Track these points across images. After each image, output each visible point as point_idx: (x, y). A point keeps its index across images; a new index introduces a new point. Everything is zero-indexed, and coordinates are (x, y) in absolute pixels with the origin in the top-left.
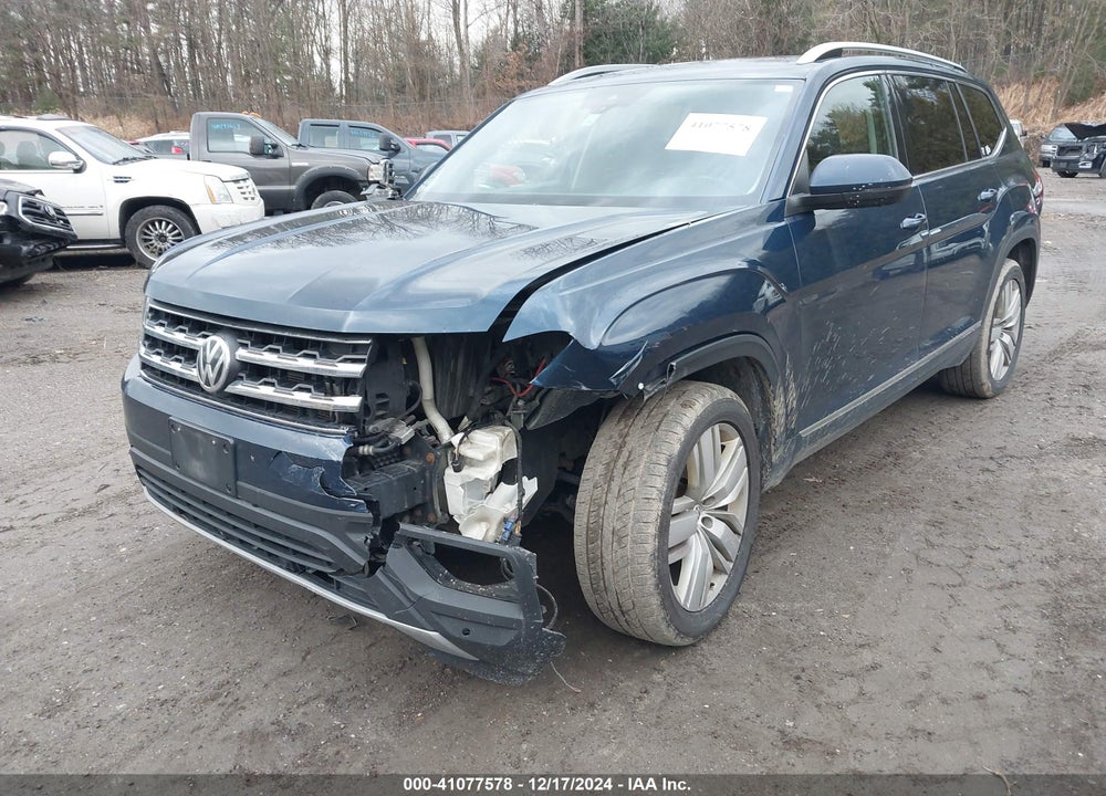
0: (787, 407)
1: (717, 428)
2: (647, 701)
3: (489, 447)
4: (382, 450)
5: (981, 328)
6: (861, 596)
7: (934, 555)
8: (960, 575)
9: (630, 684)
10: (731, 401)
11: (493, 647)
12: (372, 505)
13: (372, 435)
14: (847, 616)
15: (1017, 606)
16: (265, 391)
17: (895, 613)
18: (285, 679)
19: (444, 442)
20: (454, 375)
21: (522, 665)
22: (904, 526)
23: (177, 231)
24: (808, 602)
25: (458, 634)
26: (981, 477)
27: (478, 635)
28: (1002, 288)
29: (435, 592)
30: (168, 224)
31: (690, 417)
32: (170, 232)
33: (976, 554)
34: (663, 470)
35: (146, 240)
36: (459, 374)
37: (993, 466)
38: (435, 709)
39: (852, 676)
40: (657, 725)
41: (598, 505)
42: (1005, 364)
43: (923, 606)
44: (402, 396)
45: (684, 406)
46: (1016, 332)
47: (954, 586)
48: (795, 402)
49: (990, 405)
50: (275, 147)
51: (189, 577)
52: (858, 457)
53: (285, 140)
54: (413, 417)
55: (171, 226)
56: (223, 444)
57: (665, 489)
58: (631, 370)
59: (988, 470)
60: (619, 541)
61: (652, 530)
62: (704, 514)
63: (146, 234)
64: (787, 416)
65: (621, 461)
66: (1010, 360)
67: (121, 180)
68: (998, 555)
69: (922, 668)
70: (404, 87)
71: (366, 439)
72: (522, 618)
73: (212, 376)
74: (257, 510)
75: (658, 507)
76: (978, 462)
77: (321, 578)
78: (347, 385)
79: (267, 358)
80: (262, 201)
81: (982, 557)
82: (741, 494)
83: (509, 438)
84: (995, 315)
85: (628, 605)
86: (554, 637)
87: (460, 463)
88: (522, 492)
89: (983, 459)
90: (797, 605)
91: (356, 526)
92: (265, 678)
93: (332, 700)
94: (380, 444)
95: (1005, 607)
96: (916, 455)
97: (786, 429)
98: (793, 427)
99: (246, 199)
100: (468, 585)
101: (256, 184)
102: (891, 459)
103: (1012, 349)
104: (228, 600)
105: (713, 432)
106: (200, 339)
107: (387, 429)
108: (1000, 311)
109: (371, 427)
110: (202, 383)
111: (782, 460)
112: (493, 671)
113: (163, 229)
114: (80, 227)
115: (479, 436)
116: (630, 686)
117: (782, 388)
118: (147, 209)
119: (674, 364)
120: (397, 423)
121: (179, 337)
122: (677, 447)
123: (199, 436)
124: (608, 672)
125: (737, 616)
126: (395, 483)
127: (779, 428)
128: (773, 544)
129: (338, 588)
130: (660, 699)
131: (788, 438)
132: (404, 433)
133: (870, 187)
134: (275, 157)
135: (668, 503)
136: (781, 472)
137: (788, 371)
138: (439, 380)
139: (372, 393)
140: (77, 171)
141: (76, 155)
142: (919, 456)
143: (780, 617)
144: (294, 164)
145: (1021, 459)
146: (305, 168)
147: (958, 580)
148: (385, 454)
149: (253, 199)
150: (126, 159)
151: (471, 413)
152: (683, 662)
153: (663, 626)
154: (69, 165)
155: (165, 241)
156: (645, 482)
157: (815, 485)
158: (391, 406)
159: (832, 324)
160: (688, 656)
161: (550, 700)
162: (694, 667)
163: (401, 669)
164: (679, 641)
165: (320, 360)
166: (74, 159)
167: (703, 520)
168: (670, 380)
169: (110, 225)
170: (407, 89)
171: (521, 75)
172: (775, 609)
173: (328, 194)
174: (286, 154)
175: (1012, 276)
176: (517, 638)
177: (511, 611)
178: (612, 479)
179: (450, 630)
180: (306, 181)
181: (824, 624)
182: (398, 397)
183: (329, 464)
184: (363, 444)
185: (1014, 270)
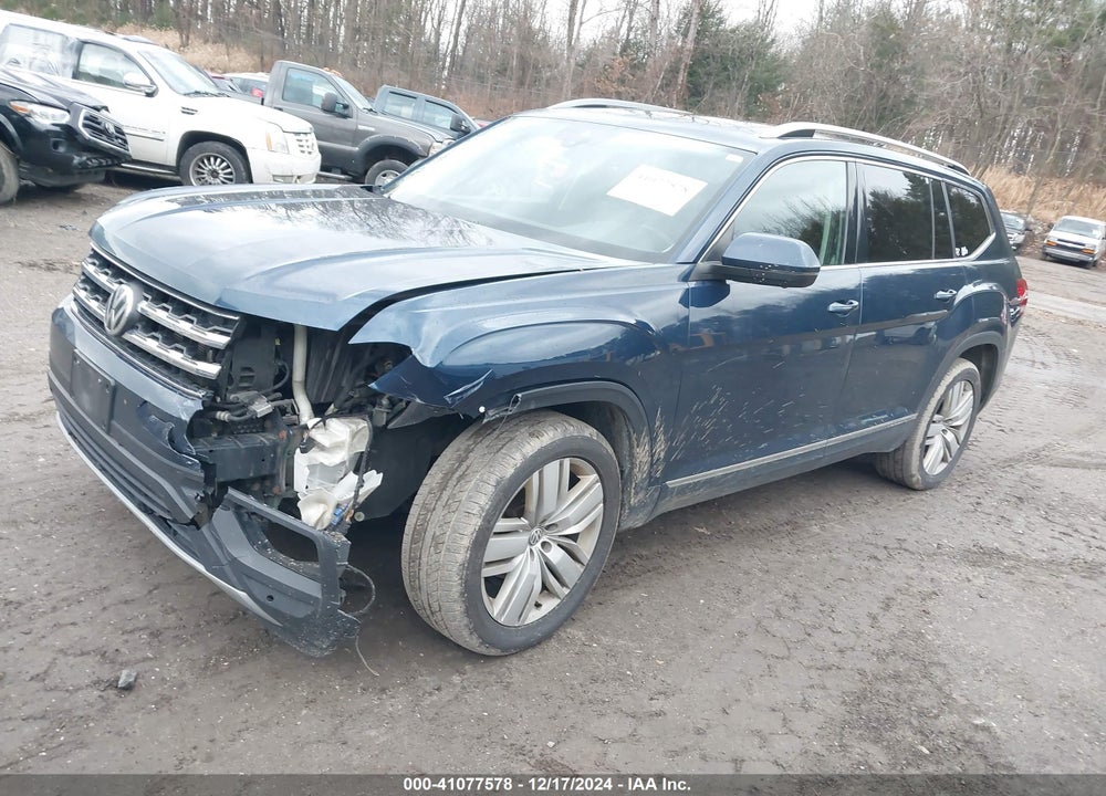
0: (652, 456)
1: (567, 462)
2: (435, 698)
3: (341, 437)
4: (236, 419)
5: (916, 423)
6: (685, 647)
7: (776, 626)
8: (789, 649)
9: (428, 679)
10: (590, 440)
11: (292, 617)
12: (205, 466)
13: (232, 403)
14: (661, 663)
15: (824, 688)
16: (151, 344)
17: (707, 671)
18: (124, 607)
19: (302, 423)
20: (328, 364)
21: (318, 639)
22: (763, 592)
23: (229, 170)
24: (633, 641)
25: (264, 599)
26: (866, 563)
27: (280, 603)
28: (950, 386)
29: (249, 557)
30: (223, 161)
31: (532, 446)
32: (223, 170)
33: (816, 633)
34: (490, 489)
35: (198, 173)
36: (334, 364)
37: (882, 554)
38: (242, 663)
39: (634, 717)
40: (431, 720)
41: (428, 510)
42: (944, 460)
43: (738, 669)
44: (271, 374)
45: (532, 435)
46: (962, 433)
47: (777, 658)
48: (662, 454)
49: (916, 497)
50: (346, 107)
51: (88, 497)
52: (759, 518)
53: (358, 101)
54: (279, 394)
55: (225, 164)
56: (106, 384)
57: (487, 507)
58: (469, 393)
59: (875, 558)
60: (436, 547)
61: (466, 542)
62: (544, 539)
63: (200, 167)
64: (652, 465)
65: (456, 475)
66: (951, 458)
67: (187, 111)
68: (836, 638)
69: (702, 725)
70: (505, 70)
71: (226, 406)
72: (320, 596)
73: (114, 320)
74: (121, 449)
75: (476, 522)
76: (871, 548)
77: (163, 523)
78: (214, 354)
79: (161, 315)
80: (320, 156)
81: (821, 637)
82: (592, 525)
83: (363, 432)
84: (939, 410)
85: (435, 606)
86: (349, 620)
87: (309, 445)
88: (361, 484)
89: (877, 546)
90: (621, 642)
91: (190, 483)
92: (107, 602)
93: (155, 634)
94: (238, 412)
95: (812, 687)
96: (816, 529)
97: (650, 476)
98: (658, 475)
99: (303, 152)
100: (282, 556)
101: (317, 139)
102: (788, 528)
103: (955, 447)
104: (110, 526)
105: (561, 465)
106: (117, 285)
107: (246, 401)
108: (945, 409)
109: (233, 396)
110: (106, 325)
111: (643, 505)
112: (297, 639)
113: (216, 165)
114: (136, 148)
115: (334, 423)
116: (427, 680)
117: (647, 439)
118: (206, 143)
119: (520, 395)
120: (258, 396)
121: (103, 279)
122: (510, 471)
123: (90, 371)
124: (414, 665)
125: (559, 641)
126: (243, 452)
127: (640, 474)
128: (631, 581)
129: (174, 535)
130: (448, 698)
131: (650, 484)
132: (262, 408)
133: (776, 268)
134: (345, 117)
135: (489, 521)
136: (641, 515)
137: (658, 424)
138: (313, 365)
139: (238, 364)
140: (149, 95)
141: (151, 80)
142: (818, 531)
143: (599, 650)
144: (361, 127)
145: (913, 554)
146: (372, 133)
147: (784, 652)
148: (239, 423)
149: (310, 153)
150: (197, 93)
151: (338, 402)
152: (486, 670)
153: (465, 633)
154: (142, 88)
155: (217, 177)
156: (471, 497)
157: (701, 536)
158: (255, 380)
159: (719, 389)
160: (494, 667)
161: (349, 677)
162: (495, 677)
163: (231, 620)
164: (483, 650)
165: (195, 325)
166: (148, 82)
167: (544, 544)
168: (513, 410)
169: (168, 152)
170: (508, 73)
171: (622, 81)
172: (598, 642)
173: (387, 162)
174: (354, 115)
175: (966, 377)
176: (314, 613)
177: (313, 589)
178: (444, 489)
179: (256, 592)
180: (370, 144)
181: (636, 665)
182: (265, 373)
183: (178, 421)
184: (223, 410)
185: (968, 372)
